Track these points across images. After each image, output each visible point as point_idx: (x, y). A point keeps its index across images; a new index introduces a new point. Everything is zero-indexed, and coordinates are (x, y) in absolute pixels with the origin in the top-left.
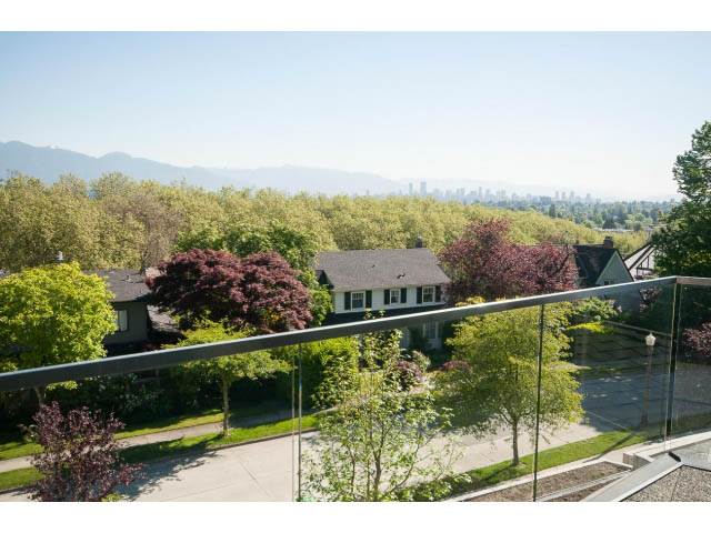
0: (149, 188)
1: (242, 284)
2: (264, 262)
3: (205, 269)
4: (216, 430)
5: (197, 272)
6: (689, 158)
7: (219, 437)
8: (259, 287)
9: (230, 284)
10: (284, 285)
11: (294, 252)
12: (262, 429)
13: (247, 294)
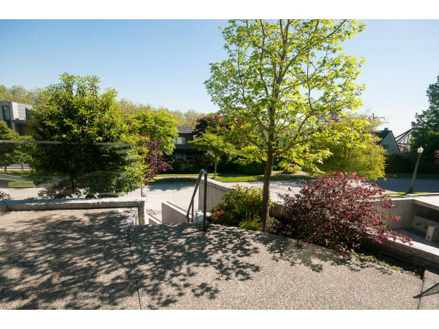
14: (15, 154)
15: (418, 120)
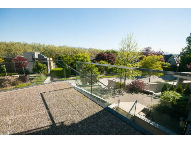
0: (95, 50)
1: (107, 57)
2: (111, 54)
3: (102, 55)
4: (103, 76)
5: (101, 56)
6: (189, 37)
7: (103, 77)
8: (110, 57)
9: (106, 57)
10: (113, 57)
11: (115, 54)
12: (109, 76)
13: (108, 58)
14: (41, 71)
15: (182, 51)
